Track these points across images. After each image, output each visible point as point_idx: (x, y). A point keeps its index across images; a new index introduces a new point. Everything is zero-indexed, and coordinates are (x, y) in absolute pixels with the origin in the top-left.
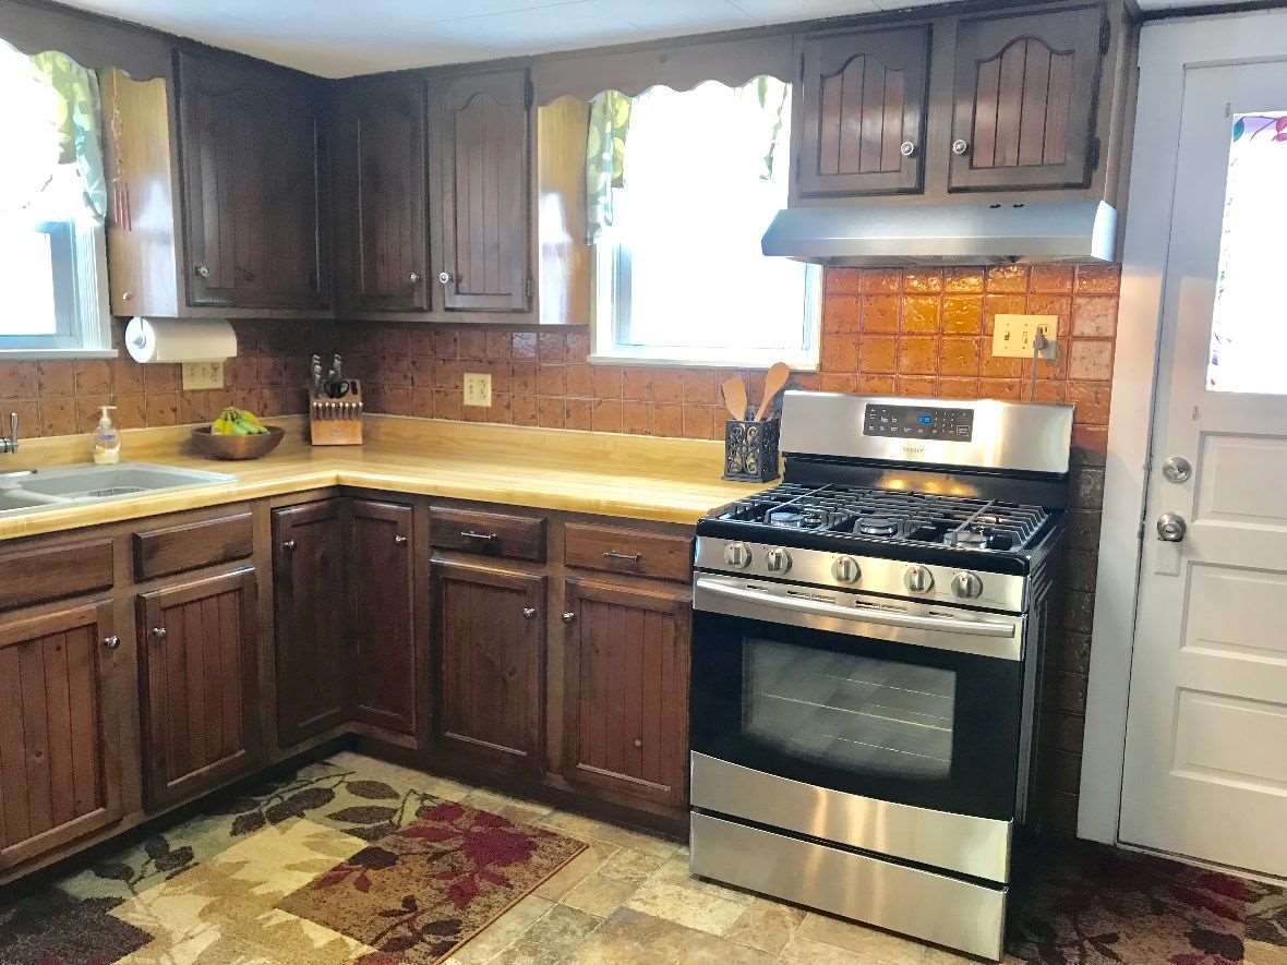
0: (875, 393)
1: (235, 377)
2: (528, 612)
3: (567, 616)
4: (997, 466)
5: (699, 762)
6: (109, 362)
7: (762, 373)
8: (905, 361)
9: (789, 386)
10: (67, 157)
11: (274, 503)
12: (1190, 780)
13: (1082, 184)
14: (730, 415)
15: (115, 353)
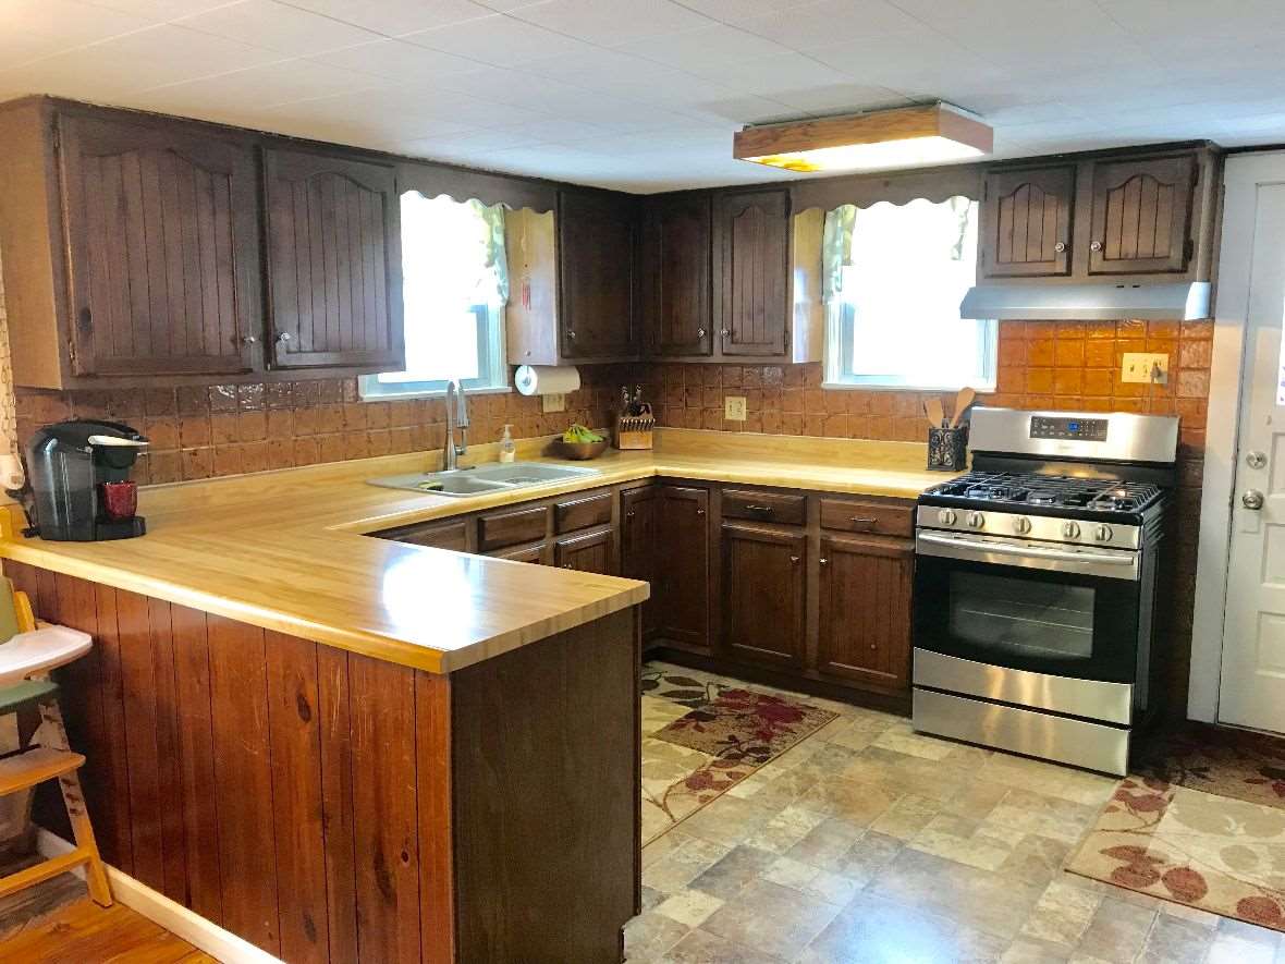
0: (1038, 408)
1: (571, 402)
2: (794, 559)
3: (823, 561)
4: (1129, 458)
5: (921, 655)
6: (505, 395)
7: (953, 395)
8: (1058, 386)
9: (973, 404)
10: (490, 264)
11: (622, 487)
12: (1271, 678)
13: (1181, 271)
14: (931, 424)
15: (510, 389)
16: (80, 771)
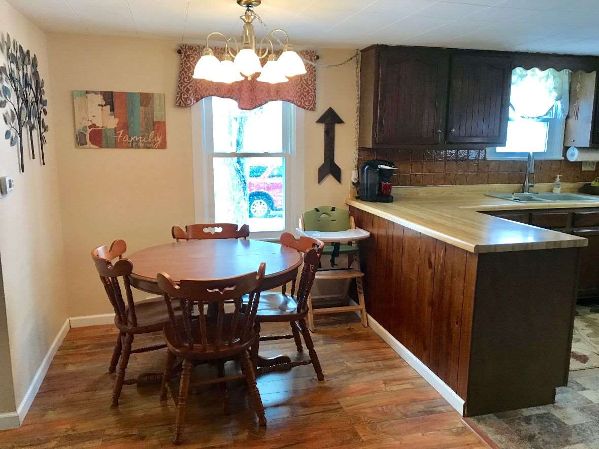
6: (560, 161)
15: (563, 158)
16: (363, 277)
